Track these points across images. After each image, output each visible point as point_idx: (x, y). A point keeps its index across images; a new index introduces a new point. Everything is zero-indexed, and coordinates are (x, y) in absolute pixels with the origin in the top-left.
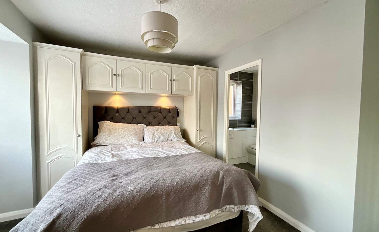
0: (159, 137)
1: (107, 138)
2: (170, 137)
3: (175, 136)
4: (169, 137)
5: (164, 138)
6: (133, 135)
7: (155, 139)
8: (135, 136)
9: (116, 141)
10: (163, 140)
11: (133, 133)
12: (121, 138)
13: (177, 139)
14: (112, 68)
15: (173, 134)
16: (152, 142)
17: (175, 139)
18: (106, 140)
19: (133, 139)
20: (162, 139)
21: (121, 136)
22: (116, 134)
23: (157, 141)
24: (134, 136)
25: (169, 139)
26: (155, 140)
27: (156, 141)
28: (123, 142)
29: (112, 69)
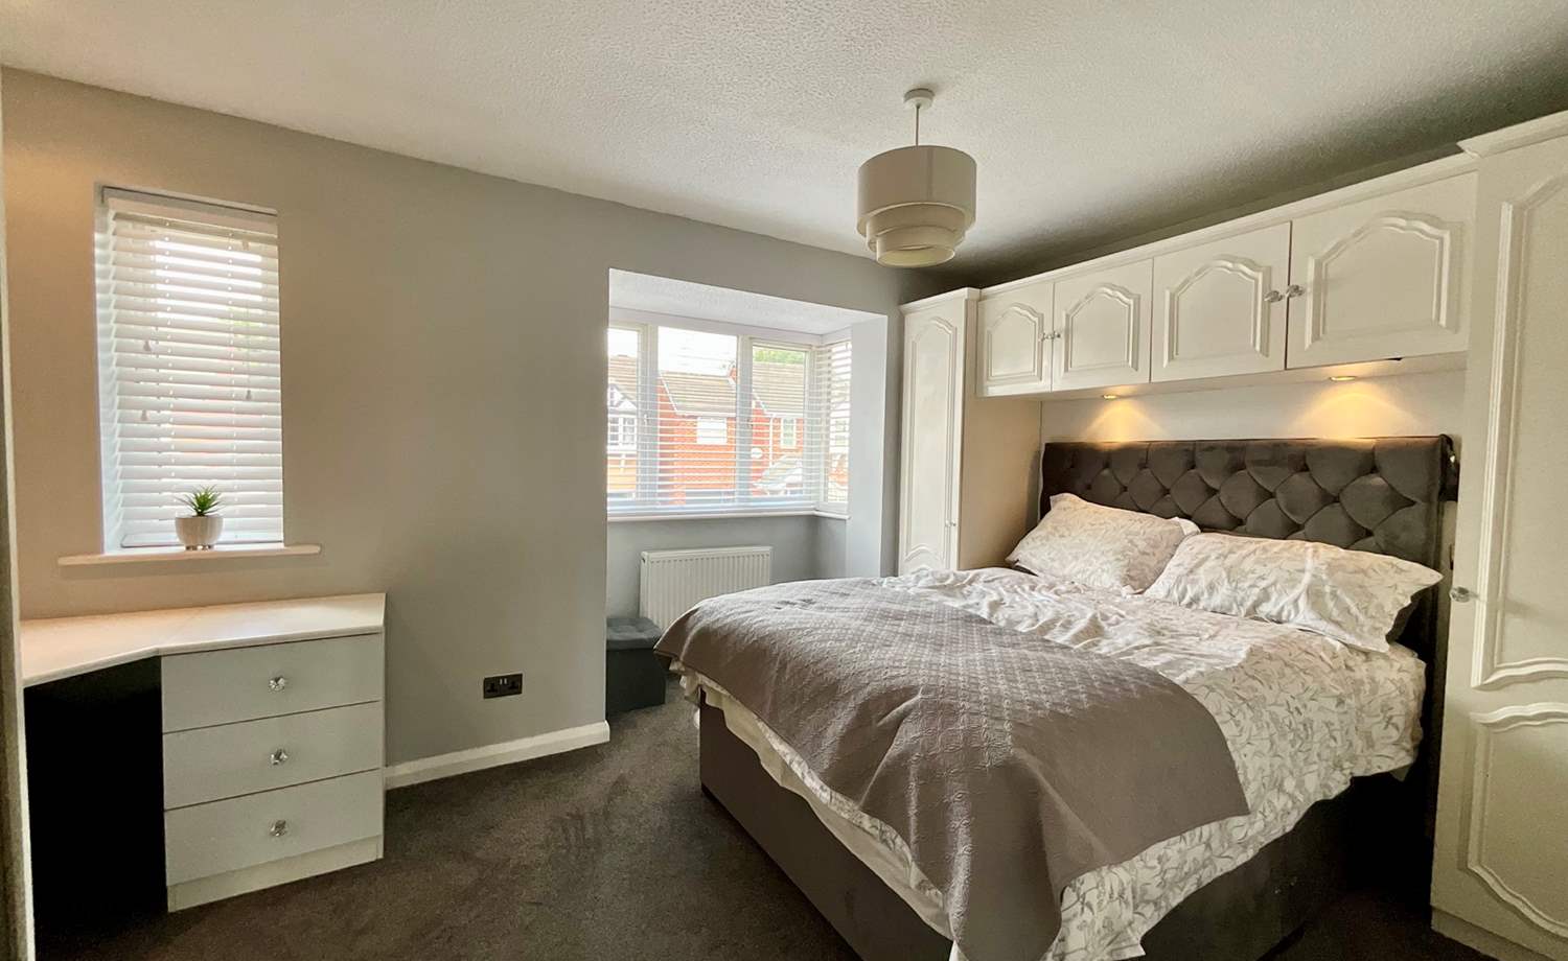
0: (1211, 588)
1: (1037, 548)
2: (1273, 599)
3: (1302, 603)
4: (1265, 596)
5: (1235, 598)
6: (1111, 553)
7: (1185, 590)
8: (1118, 559)
9: (1056, 564)
10: (1227, 603)
11: (1118, 546)
12: (1070, 558)
13: (1310, 623)
14: (1043, 315)
15: (1301, 588)
16: (1167, 597)
17: (1300, 619)
18: (1031, 554)
19: (1103, 571)
20: (1217, 600)
21: (1074, 551)
22: (1064, 541)
23: (1195, 600)
24: (1112, 558)
25: (1266, 609)
26: (1184, 597)
27: (1187, 600)
28: (1074, 572)
29: (1041, 318)
